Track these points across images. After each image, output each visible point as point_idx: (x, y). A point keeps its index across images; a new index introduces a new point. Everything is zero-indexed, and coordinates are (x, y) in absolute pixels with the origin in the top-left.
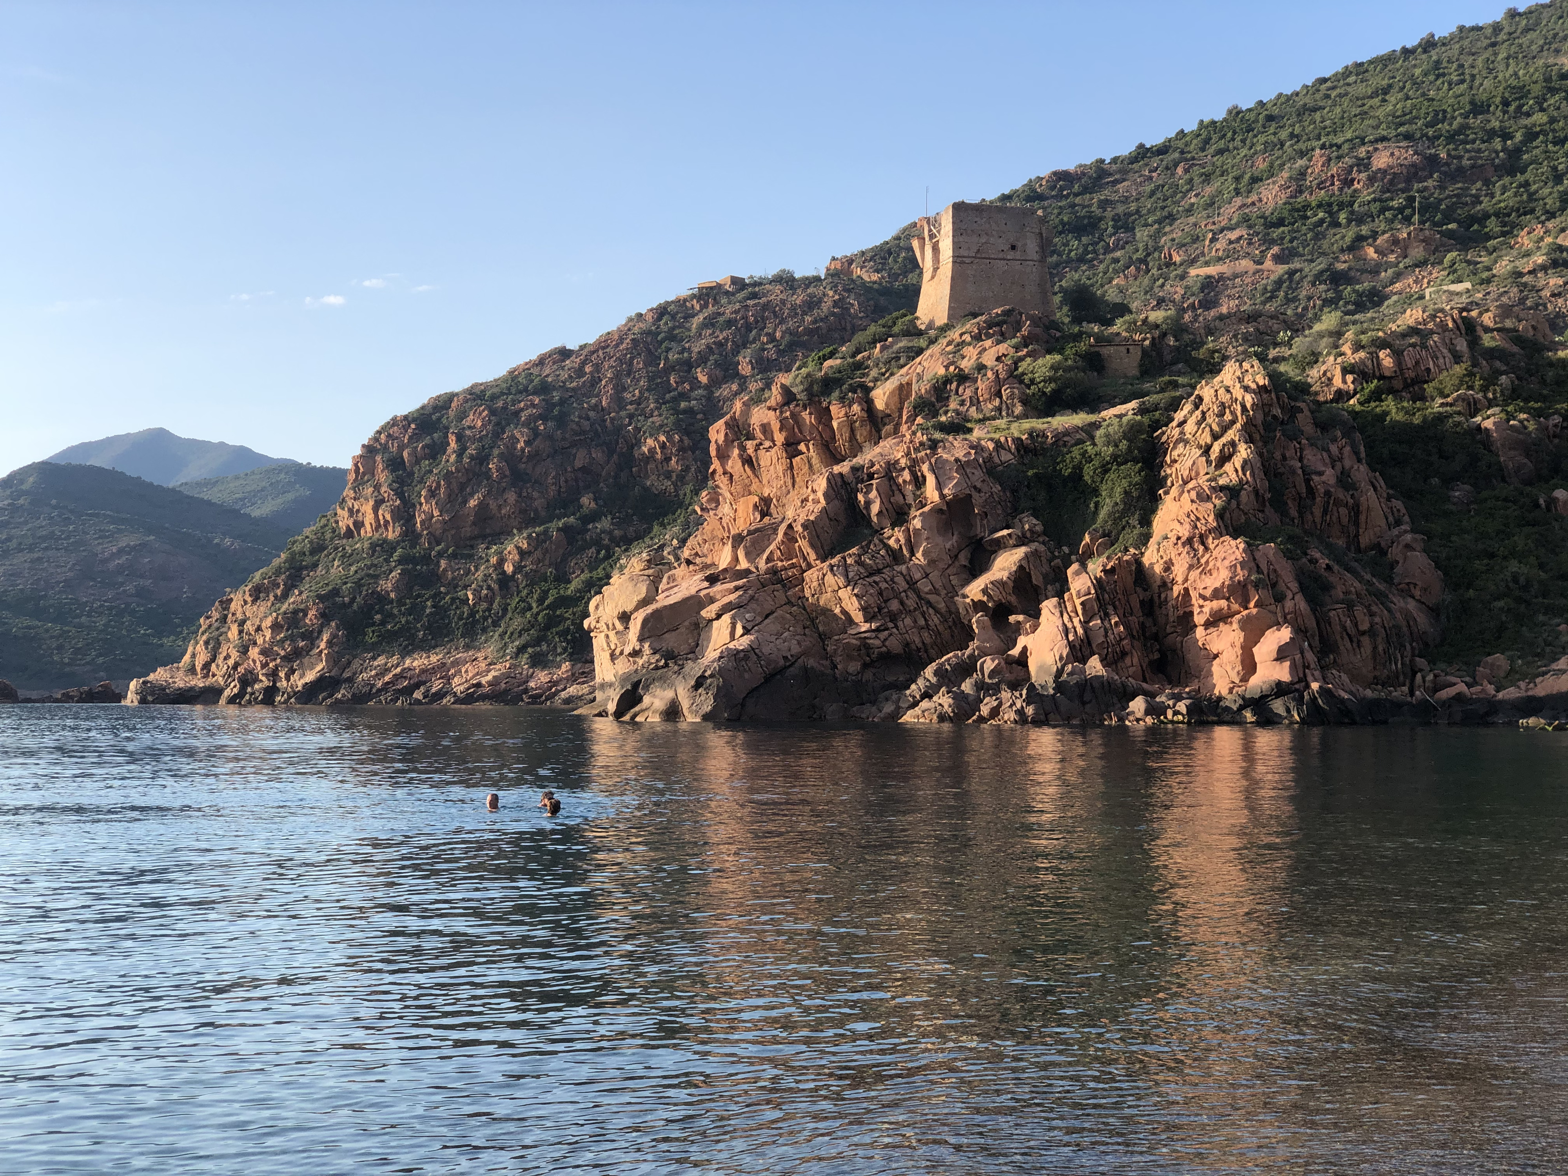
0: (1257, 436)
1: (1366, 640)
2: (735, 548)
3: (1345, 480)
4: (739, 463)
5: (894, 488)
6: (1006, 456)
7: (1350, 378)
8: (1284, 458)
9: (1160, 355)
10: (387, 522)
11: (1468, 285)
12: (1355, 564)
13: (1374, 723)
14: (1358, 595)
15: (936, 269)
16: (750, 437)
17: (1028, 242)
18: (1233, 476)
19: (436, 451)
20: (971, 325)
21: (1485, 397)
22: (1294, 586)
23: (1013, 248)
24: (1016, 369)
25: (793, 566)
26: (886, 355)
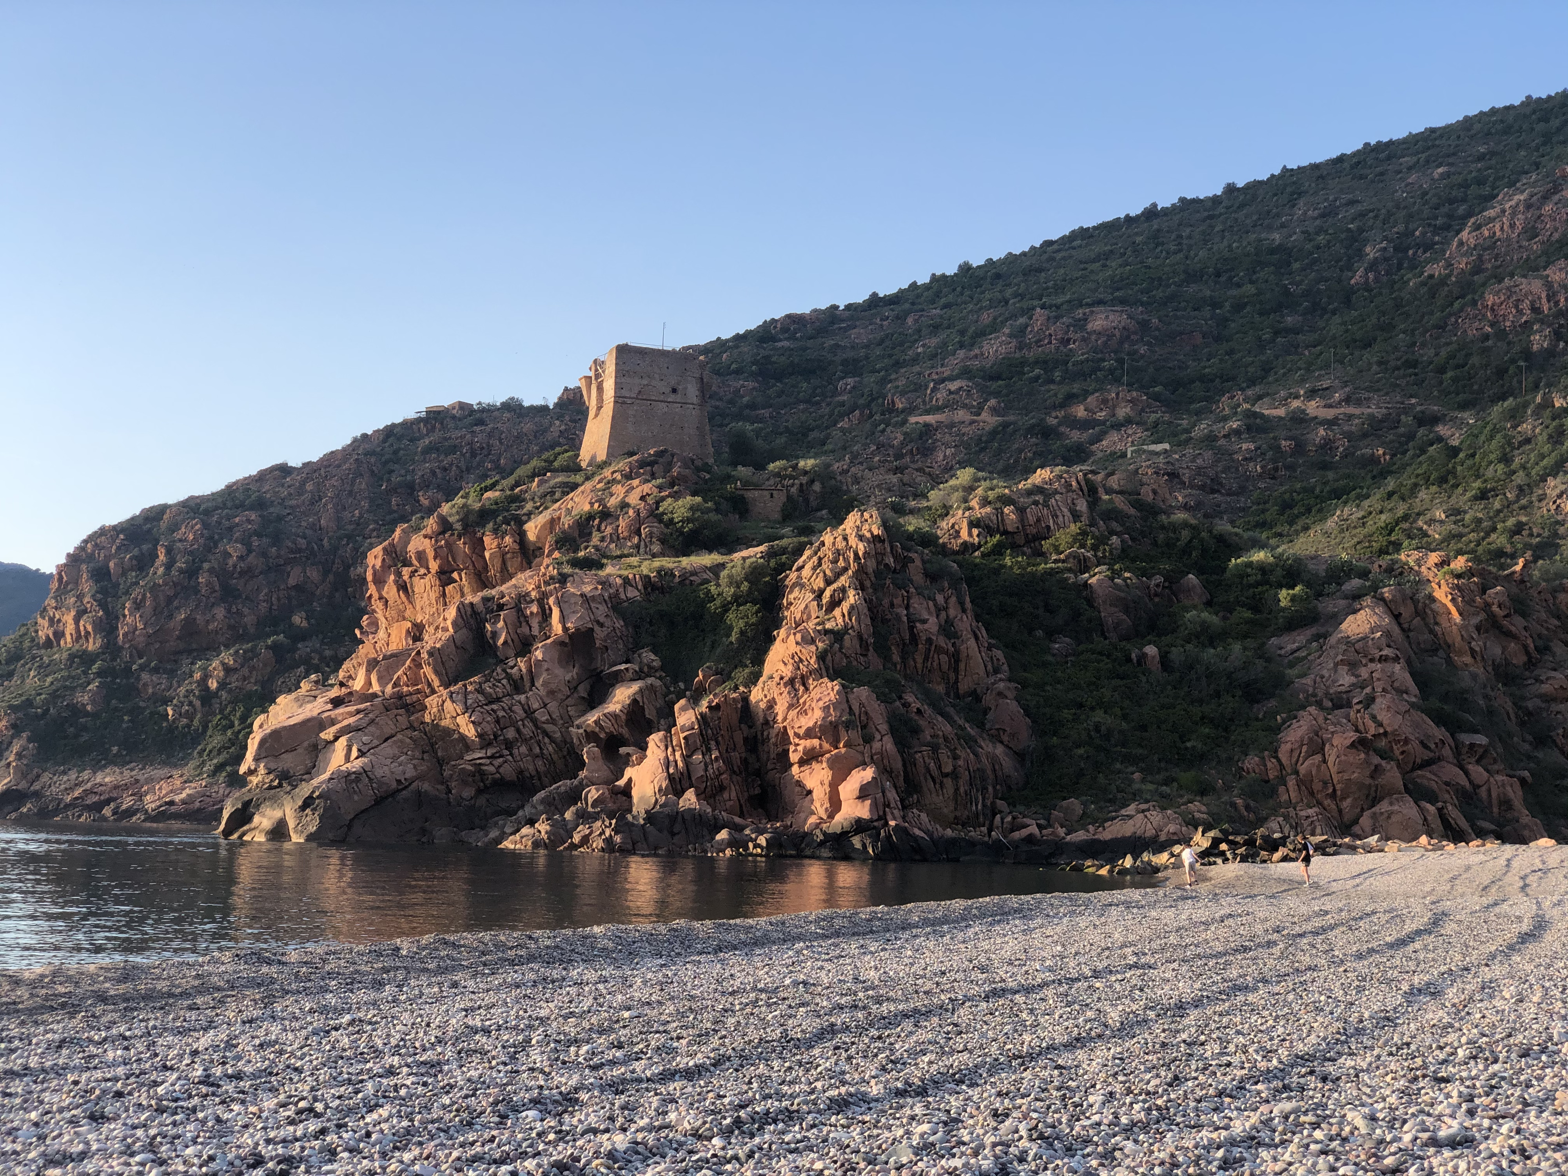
0: (868, 583)
1: (948, 782)
2: (369, 671)
3: (948, 629)
4: (394, 589)
5: (522, 619)
6: (632, 593)
7: (975, 531)
8: (892, 605)
9: (807, 501)
10: (87, 633)
11: (1167, 446)
12: (951, 710)
13: (949, 860)
14: (946, 739)
15: (599, 408)
16: (407, 563)
17: (689, 386)
18: (840, 621)
19: (144, 563)
20: (623, 464)
21: (1096, 556)
22: (884, 727)
23: (674, 391)
24: (657, 509)
25: (418, 692)
26: (542, 490)
